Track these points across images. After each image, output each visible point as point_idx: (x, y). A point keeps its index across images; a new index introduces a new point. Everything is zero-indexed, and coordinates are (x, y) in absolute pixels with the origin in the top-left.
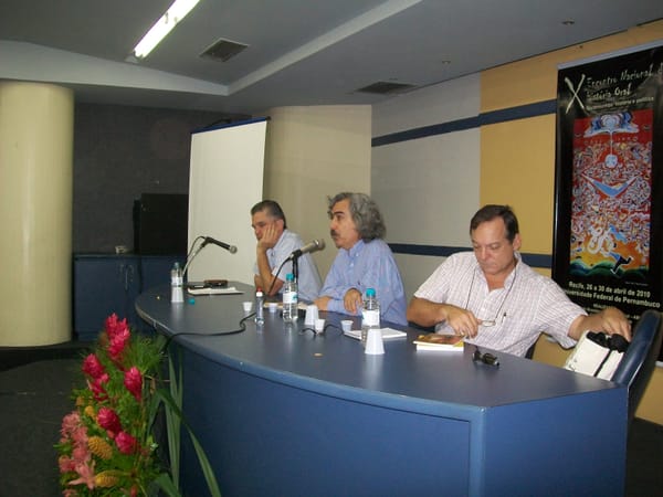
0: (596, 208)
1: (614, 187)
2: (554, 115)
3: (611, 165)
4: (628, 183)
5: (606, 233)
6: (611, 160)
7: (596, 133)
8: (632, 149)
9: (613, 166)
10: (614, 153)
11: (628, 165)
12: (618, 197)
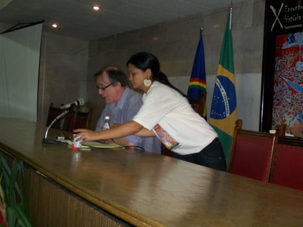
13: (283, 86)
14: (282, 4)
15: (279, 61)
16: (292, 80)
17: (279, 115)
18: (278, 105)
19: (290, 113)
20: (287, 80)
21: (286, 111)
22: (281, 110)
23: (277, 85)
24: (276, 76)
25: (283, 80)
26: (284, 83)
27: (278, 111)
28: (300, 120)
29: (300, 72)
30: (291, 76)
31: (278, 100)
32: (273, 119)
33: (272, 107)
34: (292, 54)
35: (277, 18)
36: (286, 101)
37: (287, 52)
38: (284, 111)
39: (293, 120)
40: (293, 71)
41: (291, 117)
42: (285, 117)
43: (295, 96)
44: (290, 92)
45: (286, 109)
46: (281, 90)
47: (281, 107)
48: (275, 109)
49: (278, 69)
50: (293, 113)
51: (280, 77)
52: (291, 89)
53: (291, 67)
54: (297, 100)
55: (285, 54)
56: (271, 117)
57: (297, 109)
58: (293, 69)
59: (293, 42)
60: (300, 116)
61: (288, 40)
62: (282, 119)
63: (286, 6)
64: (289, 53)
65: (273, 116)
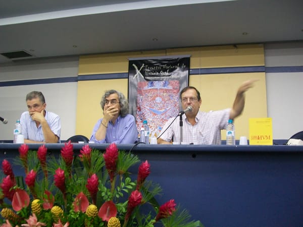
0: (151, 119)
1: (160, 111)
2: (127, 79)
3: (158, 101)
4: (168, 109)
5: (156, 130)
6: (158, 99)
7: (150, 88)
8: (169, 96)
9: (159, 102)
10: (160, 97)
11: (167, 102)
12: (162, 115)
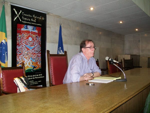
13: (23, 47)
14: (21, 11)
15: (20, 36)
16: (27, 44)
17: (21, 59)
18: (20, 55)
19: (27, 58)
20: (24, 44)
21: (25, 57)
22: (22, 57)
23: (19, 46)
24: (17, 42)
25: (22, 44)
26: (23, 45)
27: (20, 58)
28: (32, 60)
29: (31, 42)
30: (26, 42)
31: (20, 52)
32: (17, 61)
33: (16, 56)
34: (27, 34)
35: (18, 16)
36: (25, 53)
37: (24, 32)
38: (24, 57)
39: (28, 60)
40: (27, 41)
41: (27, 59)
42: (24, 60)
43: (29, 51)
44: (26, 49)
45: (25, 56)
46: (21, 48)
47: (22, 55)
48: (18, 56)
49: (19, 39)
50: (28, 58)
51: (21, 43)
52: (27, 48)
53: (26, 39)
54: (30, 52)
55: (23, 33)
56: (16, 60)
57: (30, 56)
58: (27, 40)
59: (27, 29)
60: (32, 59)
61: (24, 27)
62: (23, 60)
63: (23, 13)
64: (25, 33)
65: (17, 60)
